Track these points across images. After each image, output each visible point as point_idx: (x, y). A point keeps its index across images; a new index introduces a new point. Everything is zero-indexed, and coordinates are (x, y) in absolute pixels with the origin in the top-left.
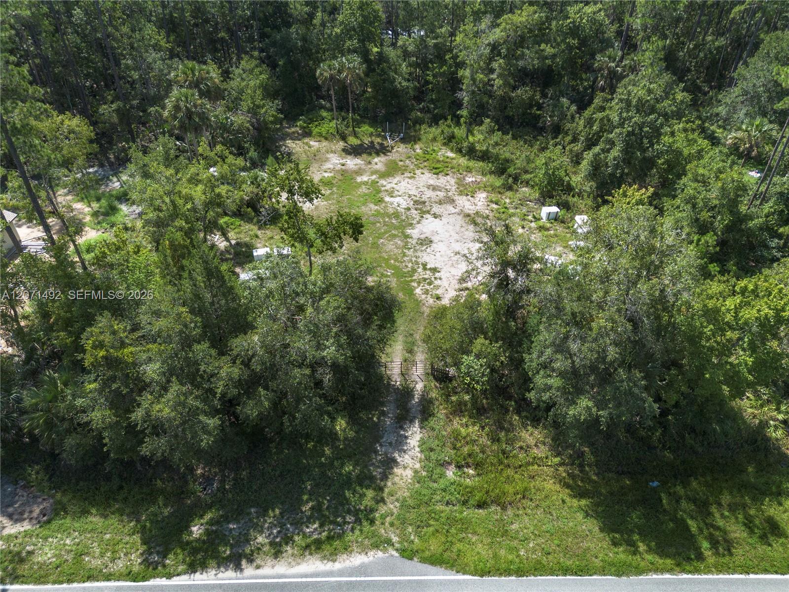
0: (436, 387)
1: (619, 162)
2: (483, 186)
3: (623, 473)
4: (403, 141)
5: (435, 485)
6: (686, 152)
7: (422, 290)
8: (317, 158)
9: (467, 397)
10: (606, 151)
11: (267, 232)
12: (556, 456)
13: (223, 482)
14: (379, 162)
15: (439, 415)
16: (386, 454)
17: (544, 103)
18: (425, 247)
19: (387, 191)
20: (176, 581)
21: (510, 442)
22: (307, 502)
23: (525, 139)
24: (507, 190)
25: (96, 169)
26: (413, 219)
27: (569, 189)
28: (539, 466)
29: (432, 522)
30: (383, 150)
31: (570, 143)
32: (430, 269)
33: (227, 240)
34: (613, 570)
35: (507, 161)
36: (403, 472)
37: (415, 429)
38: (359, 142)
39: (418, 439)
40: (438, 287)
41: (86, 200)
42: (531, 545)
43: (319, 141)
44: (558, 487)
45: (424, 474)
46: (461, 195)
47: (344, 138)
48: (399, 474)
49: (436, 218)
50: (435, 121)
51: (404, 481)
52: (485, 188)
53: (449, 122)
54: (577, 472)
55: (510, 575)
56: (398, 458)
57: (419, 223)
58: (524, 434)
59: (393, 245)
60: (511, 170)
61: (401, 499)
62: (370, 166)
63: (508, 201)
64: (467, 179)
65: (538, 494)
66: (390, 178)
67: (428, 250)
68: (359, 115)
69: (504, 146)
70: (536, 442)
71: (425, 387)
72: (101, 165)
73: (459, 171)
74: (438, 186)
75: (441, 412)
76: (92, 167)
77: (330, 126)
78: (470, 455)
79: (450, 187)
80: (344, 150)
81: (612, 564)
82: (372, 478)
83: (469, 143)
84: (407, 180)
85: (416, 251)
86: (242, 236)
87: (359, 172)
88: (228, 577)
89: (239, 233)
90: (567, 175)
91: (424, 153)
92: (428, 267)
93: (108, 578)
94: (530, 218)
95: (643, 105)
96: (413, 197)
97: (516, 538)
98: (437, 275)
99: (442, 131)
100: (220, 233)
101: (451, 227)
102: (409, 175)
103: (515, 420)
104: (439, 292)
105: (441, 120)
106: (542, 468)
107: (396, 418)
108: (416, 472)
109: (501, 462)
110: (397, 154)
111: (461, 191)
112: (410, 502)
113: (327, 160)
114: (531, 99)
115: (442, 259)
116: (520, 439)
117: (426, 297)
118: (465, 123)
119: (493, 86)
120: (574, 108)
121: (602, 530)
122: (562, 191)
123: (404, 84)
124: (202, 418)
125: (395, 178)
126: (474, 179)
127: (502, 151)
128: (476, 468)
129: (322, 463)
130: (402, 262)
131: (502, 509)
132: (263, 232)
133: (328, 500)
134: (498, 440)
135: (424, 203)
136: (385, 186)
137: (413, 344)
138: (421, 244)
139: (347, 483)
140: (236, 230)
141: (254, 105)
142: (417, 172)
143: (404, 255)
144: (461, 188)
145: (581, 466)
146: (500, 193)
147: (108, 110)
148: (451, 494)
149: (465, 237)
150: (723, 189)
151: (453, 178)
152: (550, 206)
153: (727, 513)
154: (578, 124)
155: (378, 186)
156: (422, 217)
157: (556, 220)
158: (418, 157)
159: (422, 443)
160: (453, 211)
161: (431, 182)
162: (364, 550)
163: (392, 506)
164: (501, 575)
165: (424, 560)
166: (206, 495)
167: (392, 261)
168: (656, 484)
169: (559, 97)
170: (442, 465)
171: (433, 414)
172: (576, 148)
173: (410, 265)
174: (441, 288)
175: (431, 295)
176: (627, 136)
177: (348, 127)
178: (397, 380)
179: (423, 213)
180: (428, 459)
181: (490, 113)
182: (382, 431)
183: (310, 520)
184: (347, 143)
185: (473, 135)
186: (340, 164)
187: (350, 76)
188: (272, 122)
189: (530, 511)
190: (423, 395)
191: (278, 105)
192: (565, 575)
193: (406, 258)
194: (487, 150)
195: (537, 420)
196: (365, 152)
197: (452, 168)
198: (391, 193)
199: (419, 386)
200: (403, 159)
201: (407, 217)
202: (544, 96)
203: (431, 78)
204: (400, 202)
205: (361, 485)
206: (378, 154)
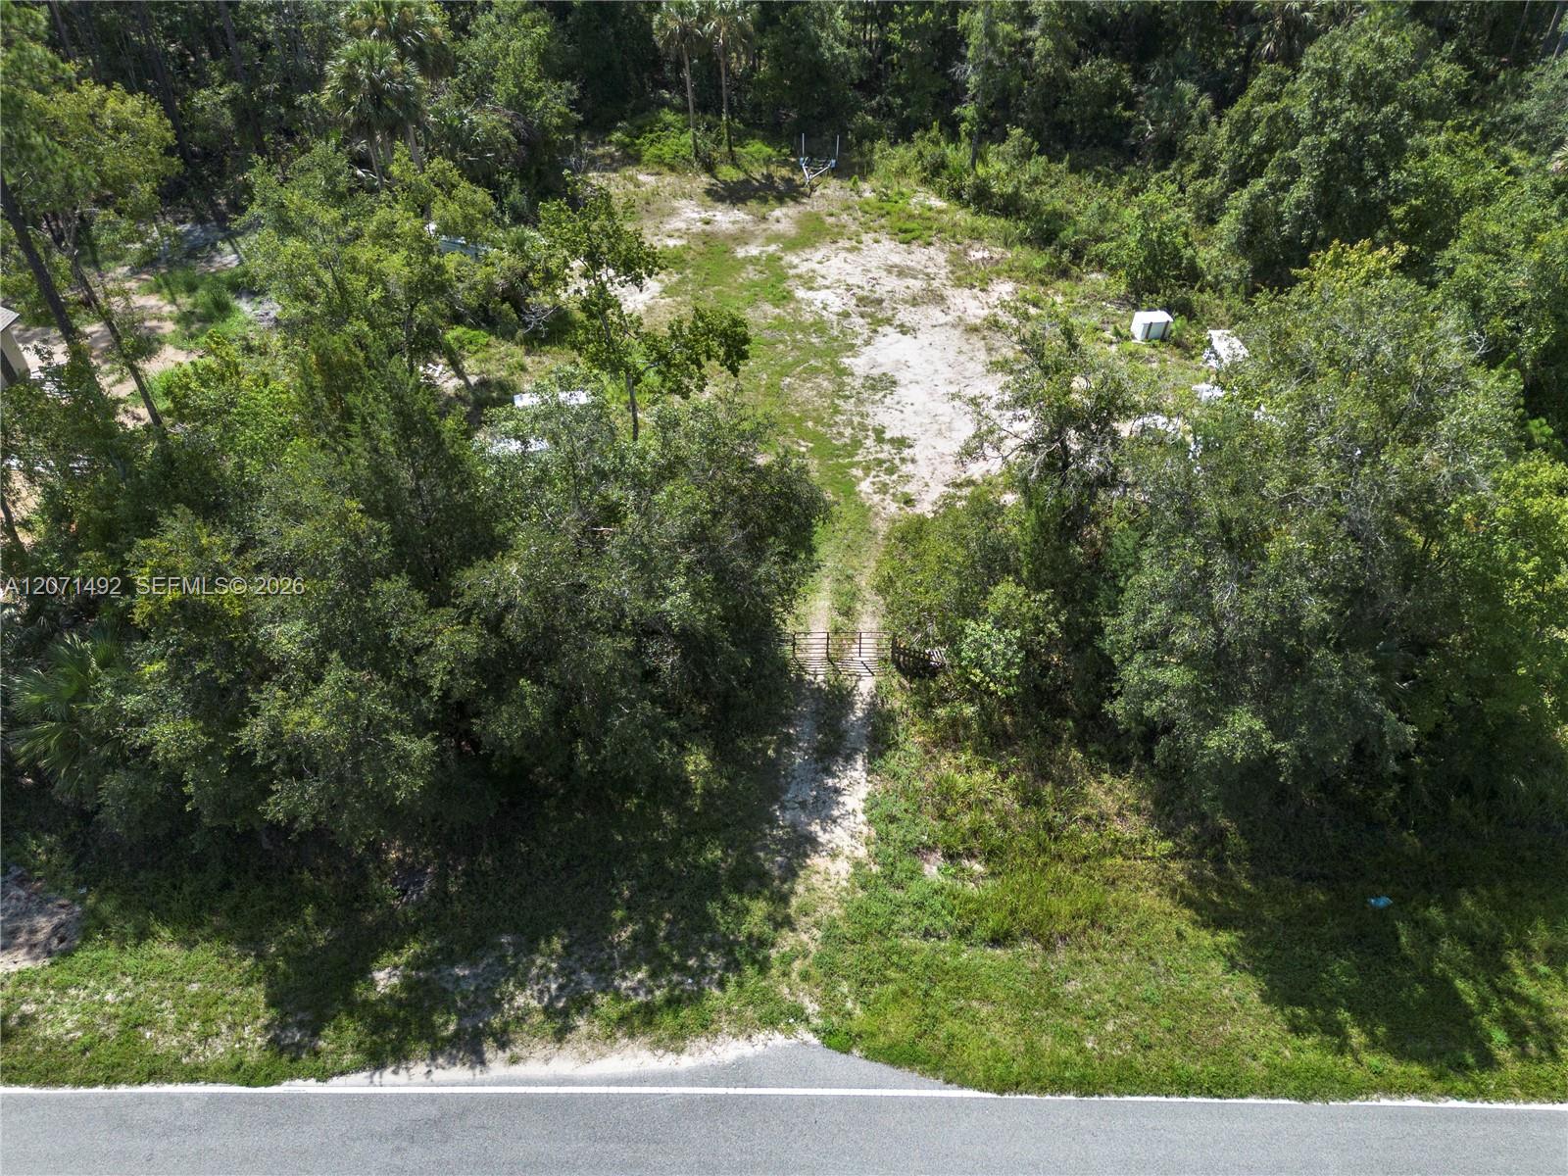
0: (903, 687)
1: (1306, 213)
2: (1006, 267)
3: (1310, 877)
4: (838, 172)
5: (900, 894)
6: (1458, 186)
7: (874, 483)
8: (652, 208)
9: (969, 710)
10: (1279, 188)
11: (544, 359)
12: (1162, 838)
13: (442, 877)
14: (784, 217)
15: (908, 746)
16: (794, 826)
17: (1140, 93)
18: (881, 394)
19: (800, 277)
20: (338, 1086)
21: (1066, 806)
22: (623, 924)
23: (1098, 172)
24: (1058, 278)
25: (188, 226)
26: (856, 335)
27: (1192, 275)
28: (1126, 858)
29: (891, 973)
30: (791, 193)
31: (1195, 178)
32: (892, 441)
33: (460, 374)
34: (1292, 1085)
35: (1058, 216)
36: (829, 864)
37: (855, 774)
38: (742, 176)
39: (864, 796)
40: (907, 479)
41: (166, 291)
42: (1110, 1027)
43: (658, 174)
44: (1167, 904)
45: (876, 869)
46: (959, 286)
47: (709, 168)
48: (822, 869)
49: (904, 333)
50: (904, 133)
51: (833, 883)
52: (1010, 272)
53: (934, 133)
54: (1209, 873)
55: (1063, 1091)
56: (820, 833)
57: (867, 343)
58: (1092, 789)
59: (812, 389)
60: (1068, 234)
61: (825, 921)
62: (763, 226)
63: (1059, 299)
64: (972, 253)
65: (1123, 919)
66: (807, 251)
67: (888, 401)
68: (742, 120)
69: (1051, 187)
70: (1121, 808)
71: (878, 687)
72: (200, 220)
73: (954, 237)
74: (909, 268)
75: (912, 739)
76: (183, 222)
77: (681, 142)
78: (975, 833)
79: (935, 270)
80: (709, 192)
81: (1289, 1073)
82: (763, 878)
83: (977, 177)
84: (843, 254)
85: (860, 402)
86: (492, 366)
87: (742, 237)
88: (452, 1080)
89: (486, 360)
90: (1190, 244)
91: (881, 200)
92: (887, 435)
93: (192, 1076)
94: (1108, 335)
95: (1367, 85)
96: (856, 290)
97: (1075, 1012)
98: (907, 453)
99: (920, 153)
100: (444, 360)
101: (936, 354)
102: (847, 244)
103: (1074, 759)
104: (910, 489)
105: (916, 130)
106: (1132, 862)
107: (816, 750)
108: (858, 865)
109: (1042, 849)
110: (822, 201)
111: (959, 279)
112: (845, 928)
113: (673, 212)
114: (1115, 82)
115: (919, 420)
116: (1084, 799)
117: (883, 500)
118: (969, 134)
119: (1029, 54)
120: (1205, 102)
121: (1266, 999)
122: (1177, 278)
123: (840, 49)
124: (396, 738)
125: (817, 249)
126: (986, 254)
127: (1046, 197)
128: (987, 861)
129: (655, 841)
130: (830, 426)
131: (1045, 948)
132: (537, 359)
133: (668, 921)
134: (1039, 803)
135: (880, 301)
136: (795, 267)
137: (854, 596)
138: (873, 388)
139: (710, 884)
140: (480, 355)
141: (521, 89)
142: (864, 237)
143: (837, 411)
144: (960, 273)
145: (1218, 860)
146: (1043, 283)
147: (212, 100)
148: (935, 914)
149: (967, 374)
150: (1542, 265)
151: (943, 251)
152: (1150, 309)
153: (1543, 969)
154: (1215, 135)
155: (782, 268)
156: (875, 331)
157: (1163, 339)
158: (867, 208)
159: (872, 803)
160: (943, 319)
161: (896, 259)
162: (745, 1030)
163: (805, 938)
164: (1043, 1090)
165: (873, 1055)
166: (406, 904)
167: (810, 424)
168: (1383, 902)
169: (1174, 79)
170: (916, 852)
171: (896, 743)
172: (1208, 189)
173: (848, 432)
174: (914, 480)
175: (894, 495)
176: (1328, 152)
177: (718, 142)
178: (819, 674)
179: (877, 323)
180: (883, 838)
181: (1022, 116)
182: (785, 776)
183: (630, 961)
184: (716, 178)
185: (985, 163)
186: (701, 220)
187: (724, 29)
188: (558, 128)
189: (1105, 955)
190: (873, 704)
191: (570, 92)
192: (1186, 1094)
193: (839, 418)
194: (1016, 193)
195: (1123, 761)
196: (754, 197)
197: (940, 231)
198: (809, 282)
199: (866, 685)
200: (835, 211)
201: (842, 332)
202: (1140, 77)
203: (897, 38)
204: (828, 301)
205: (739, 890)
206: (781, 200)
